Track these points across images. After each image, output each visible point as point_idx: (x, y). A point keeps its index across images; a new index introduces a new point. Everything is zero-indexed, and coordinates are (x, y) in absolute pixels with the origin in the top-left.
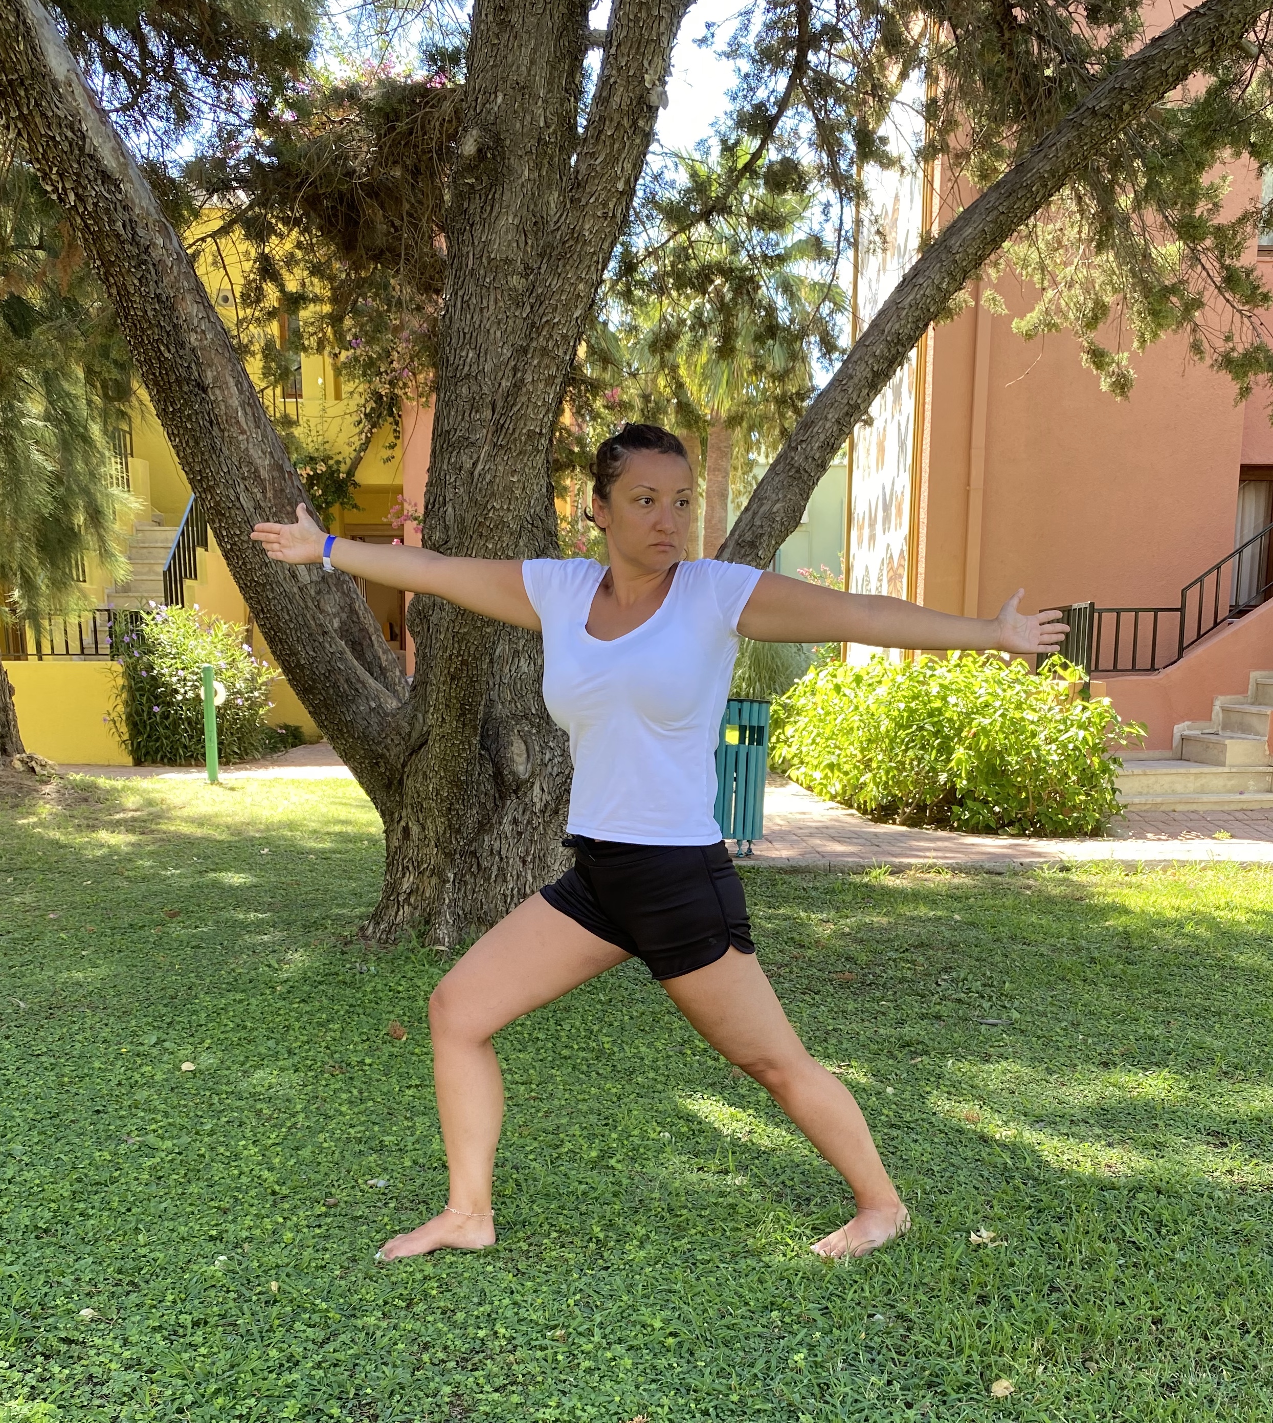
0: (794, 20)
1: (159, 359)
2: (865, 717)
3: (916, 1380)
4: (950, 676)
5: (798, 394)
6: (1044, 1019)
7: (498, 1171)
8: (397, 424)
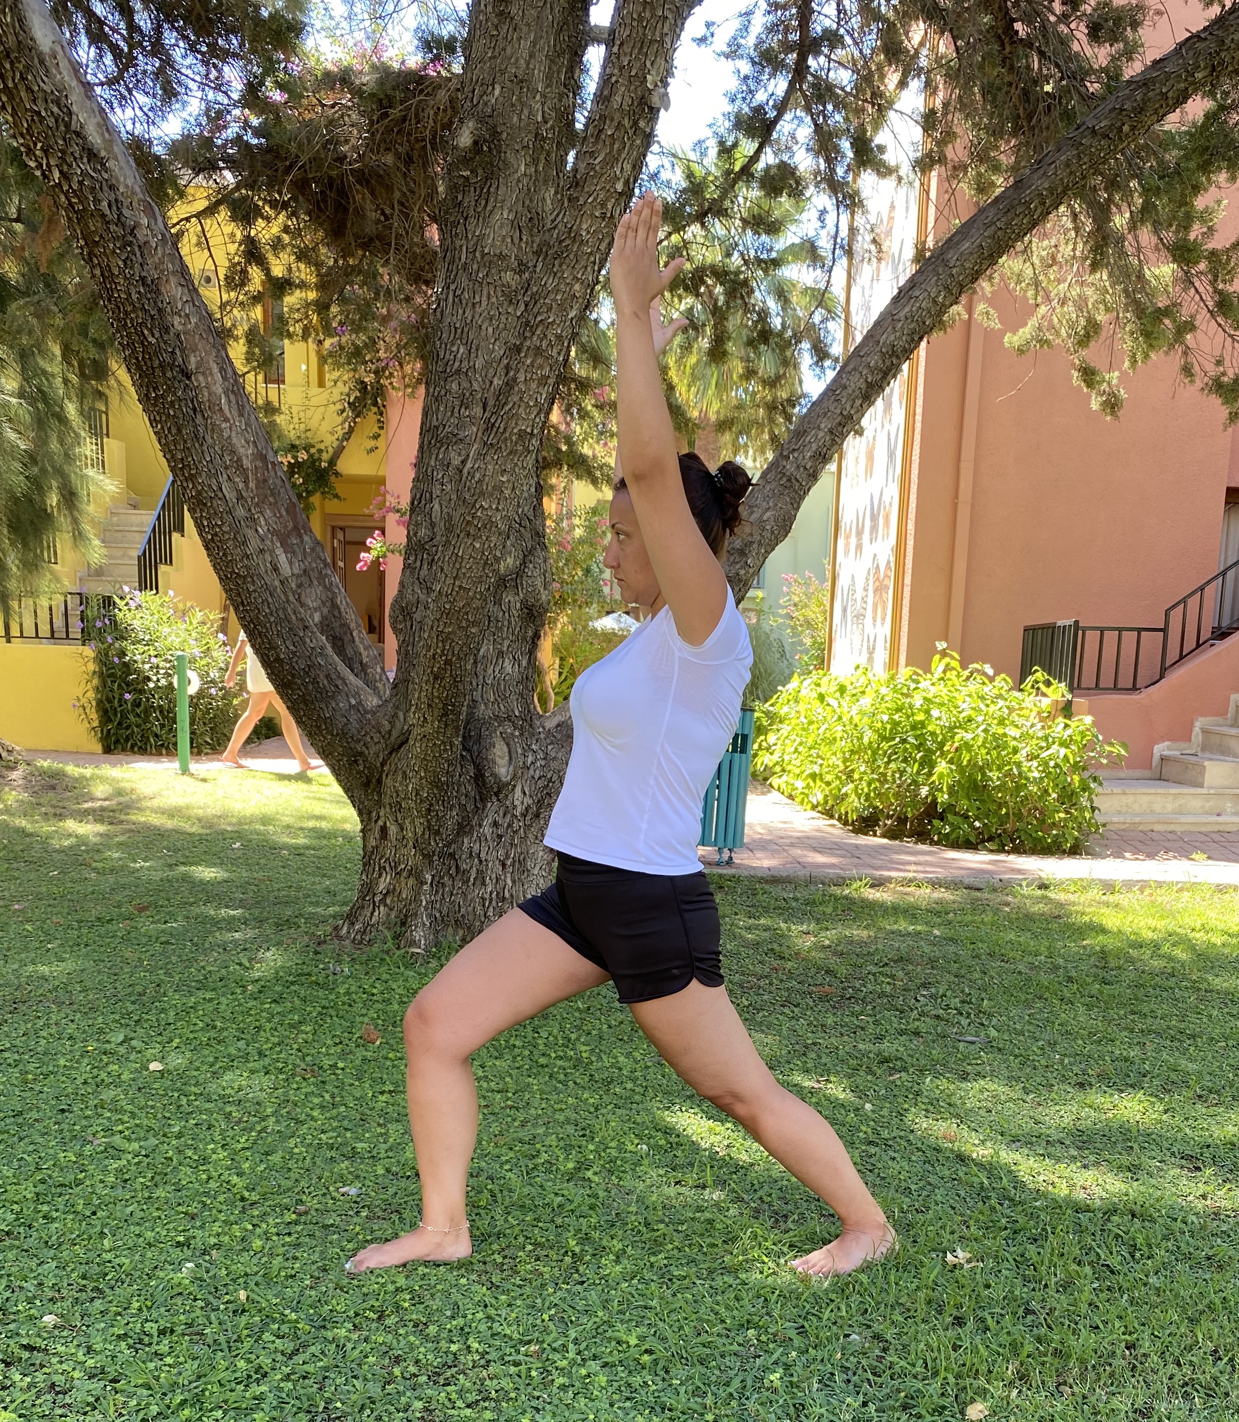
0: (795, 23)
1: (142, 343)
2: (848, 728)
3: (891, 1402)
4: (934, 690)
5: (789, 400)
6: (1021, 1038)
7: (473, 1181)
8: (381, 414)
